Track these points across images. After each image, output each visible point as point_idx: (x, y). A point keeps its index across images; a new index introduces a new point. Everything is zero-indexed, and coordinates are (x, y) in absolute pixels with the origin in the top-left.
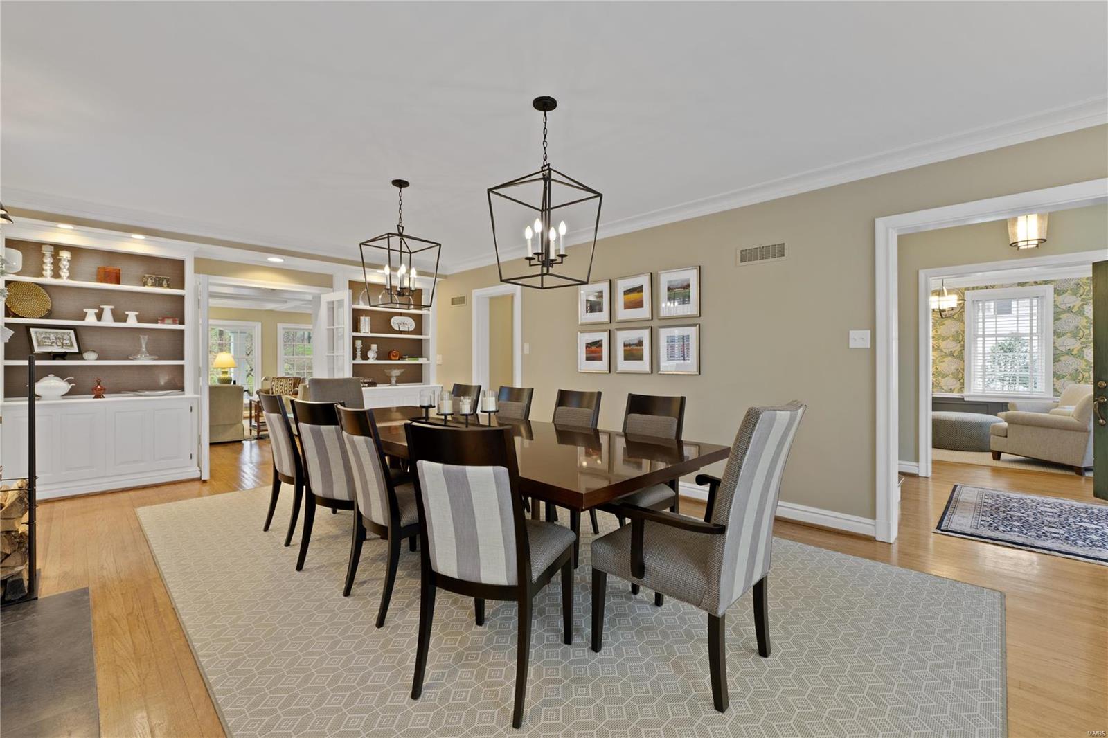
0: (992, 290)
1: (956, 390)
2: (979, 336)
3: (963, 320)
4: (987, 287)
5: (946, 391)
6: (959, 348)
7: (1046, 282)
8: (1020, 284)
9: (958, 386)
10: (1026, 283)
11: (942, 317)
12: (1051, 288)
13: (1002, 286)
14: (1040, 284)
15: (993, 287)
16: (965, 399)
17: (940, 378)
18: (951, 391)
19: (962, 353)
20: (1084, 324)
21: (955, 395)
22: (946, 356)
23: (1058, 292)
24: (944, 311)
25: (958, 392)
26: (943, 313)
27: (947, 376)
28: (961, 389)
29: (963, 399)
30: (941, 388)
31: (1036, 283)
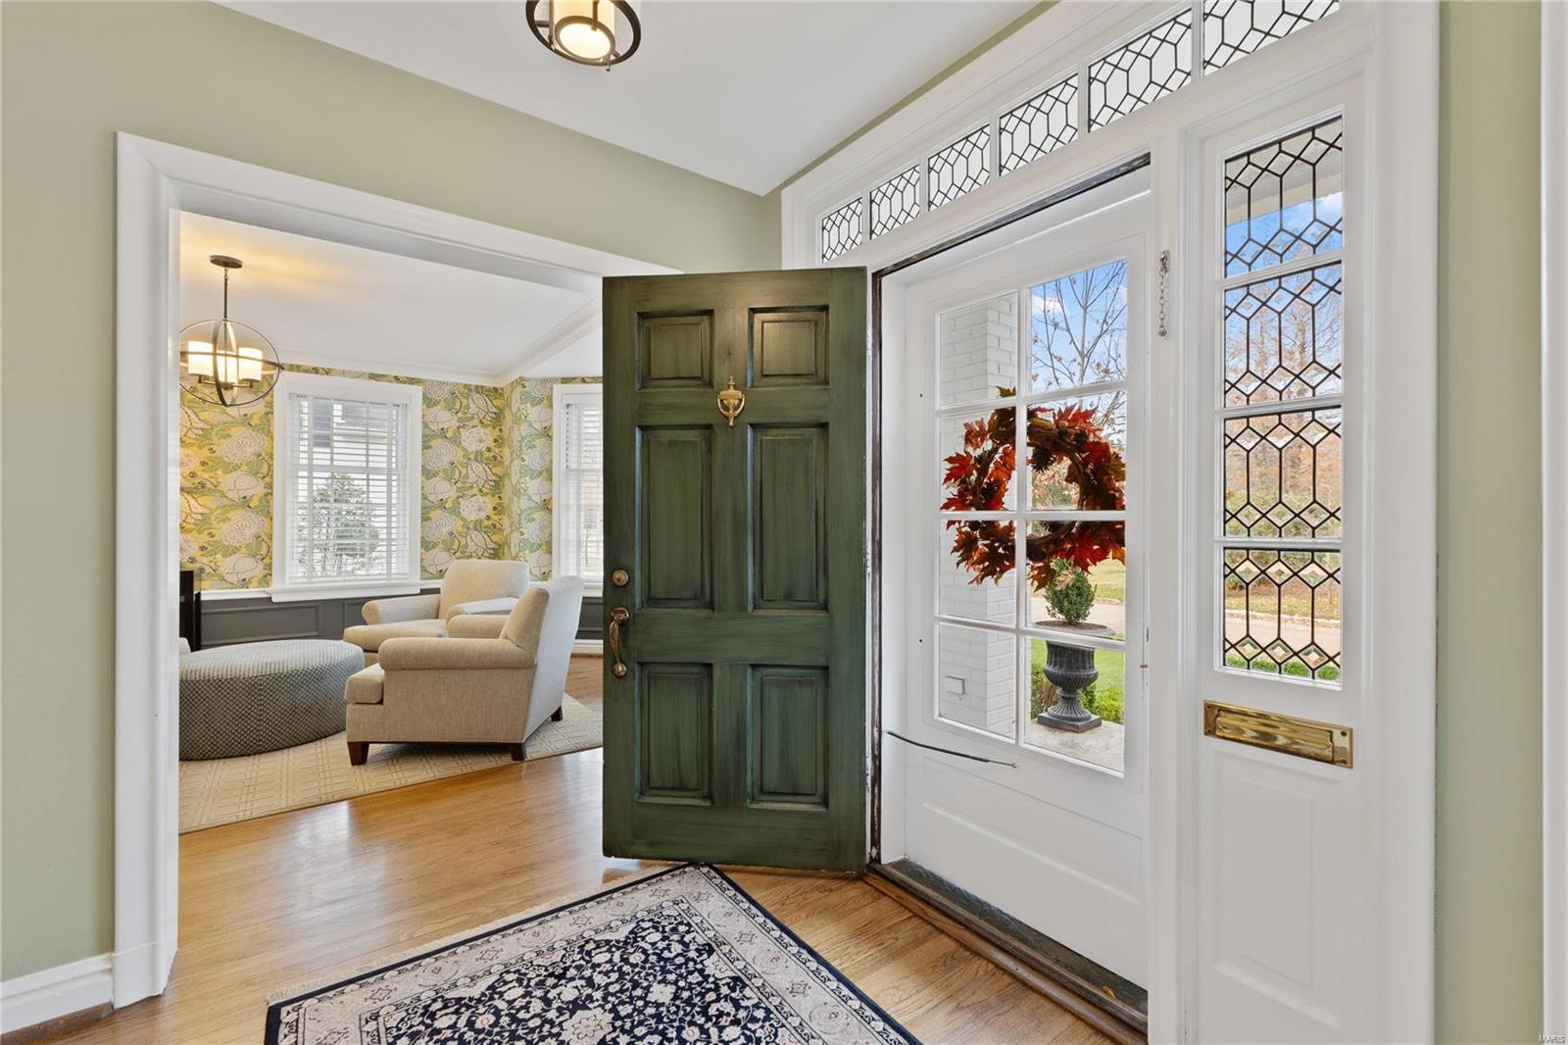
0: (325, 377)
1: (255, 582)
2: (302, 467)
3: (269, 431)
4: (316, 371)
5: (233, 586)
6: (260, 490)
7: (412, 381)
8: (373, 377)
9: (260, 571)
10: (383, 376)
11: (224, 403)
12: (417, 391)
13: (343, 373)
14: (405, 382)
15: (328, 372)
16: (273, 600)
17: (219, 556)
18: (245, 583)
19: (268, 502)
20: (461, 459)
21: (253, 592)
22: (234, 506)
23: (428, 402)
24: (229, 387)
25: (260, 585)
26: (228, 396)
27: (236, 550)
28: (267, 578)
29: (271, 598)
30: (223, 579)
31: (396, 378)
